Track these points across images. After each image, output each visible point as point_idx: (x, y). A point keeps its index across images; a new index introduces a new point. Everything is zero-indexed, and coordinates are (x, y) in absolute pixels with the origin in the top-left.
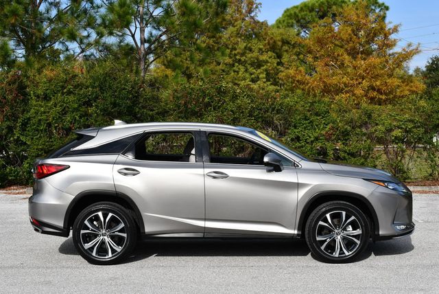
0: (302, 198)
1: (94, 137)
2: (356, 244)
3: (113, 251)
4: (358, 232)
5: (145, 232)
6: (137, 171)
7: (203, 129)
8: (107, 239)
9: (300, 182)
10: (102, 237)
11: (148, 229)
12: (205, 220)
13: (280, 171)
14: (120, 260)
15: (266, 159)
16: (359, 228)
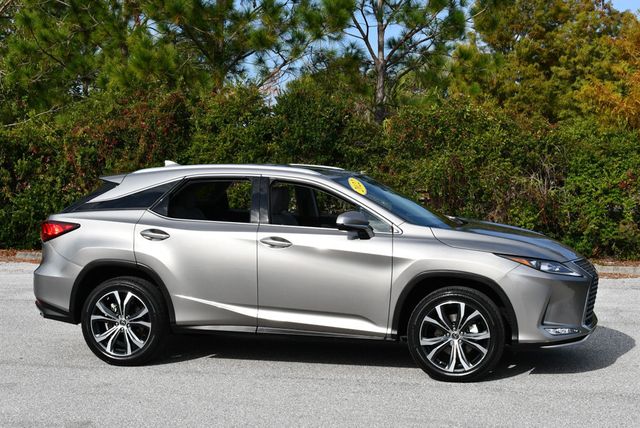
0: (398, 279)
1: (118, 184)
2: (481, 353)
3: (134, 347)
4: (486, 335)
5: (175, 322)
6: (166, 233)
7: (265, 174)
8: (127, 330)
9: (395, 255)
10: (120, 327)
11: (181, 317)
12: (258, 307)
13: (368, 238)
14: (142, 359)
15: (340, 220)
16: (486, 329)
